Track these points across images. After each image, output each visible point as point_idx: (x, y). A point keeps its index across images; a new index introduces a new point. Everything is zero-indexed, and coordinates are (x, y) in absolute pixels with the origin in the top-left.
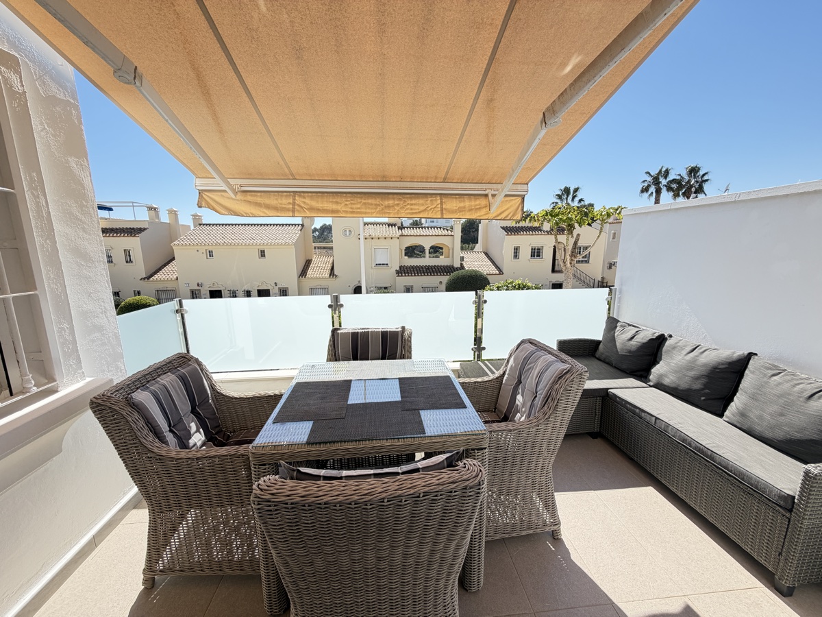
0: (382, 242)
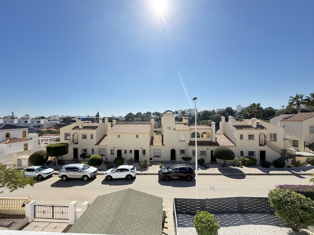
0: (183, 132)
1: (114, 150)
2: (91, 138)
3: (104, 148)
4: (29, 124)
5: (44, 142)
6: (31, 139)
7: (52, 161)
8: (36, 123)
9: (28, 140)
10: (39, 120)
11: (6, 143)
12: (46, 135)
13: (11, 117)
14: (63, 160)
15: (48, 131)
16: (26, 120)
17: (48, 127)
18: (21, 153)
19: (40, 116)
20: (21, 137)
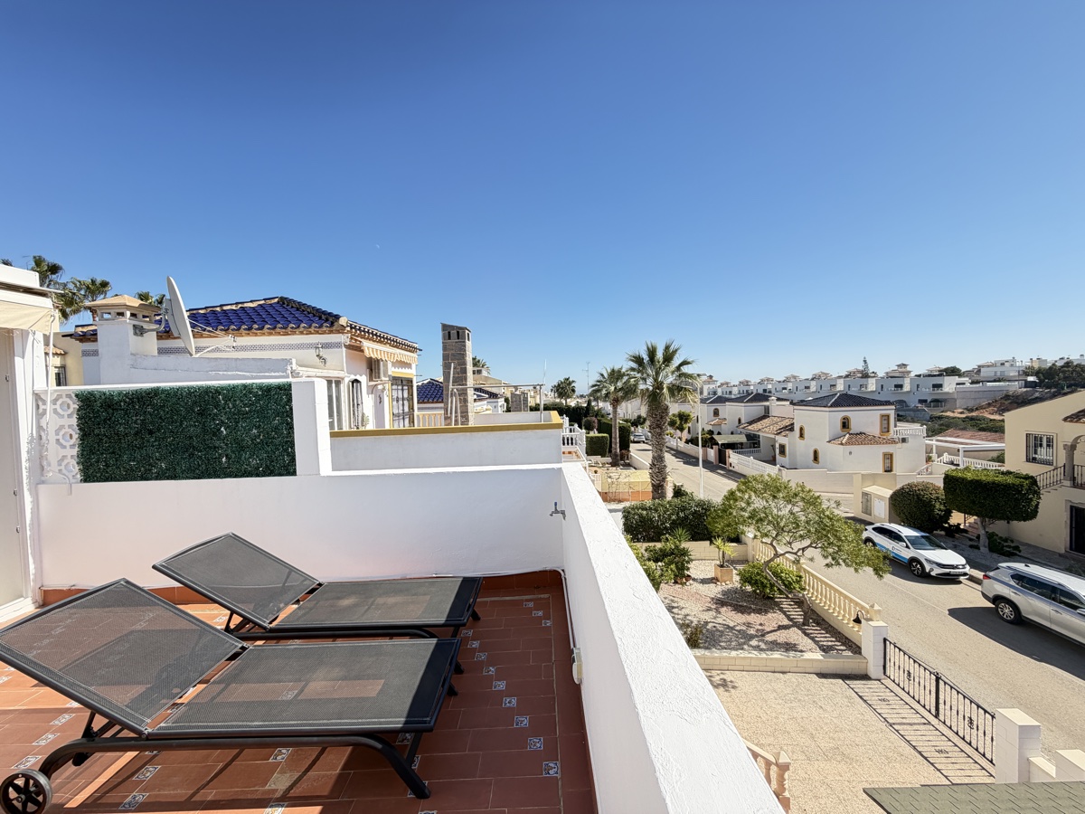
4: (908, 392)
5: (946, 457)
6: (904, 440)
7: (965, 531)
8: (927, 392)
9: (893, 442)
10: (937, 380)
11: (842, 444)
12: (960, 433)
13: (861, 372)
14: (1012, 541)
15: (972, 419)
16: (898, 382)
17: (971, 404)
18: (872, 478)
19: (944, 367)
20: (874, 429)
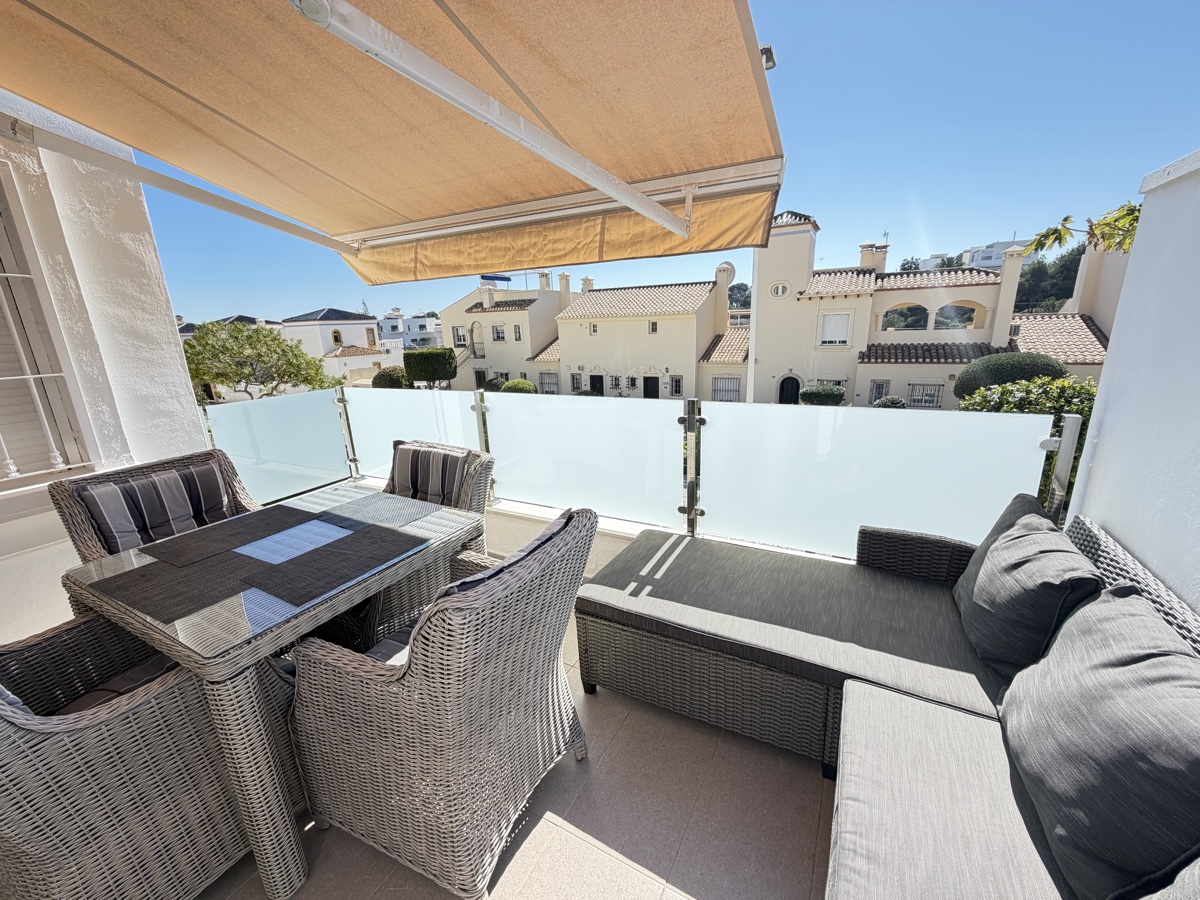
0: (840, 302)
1: (580, 375)
2: (516, 340)
3: (553, 369)
6: (388, 351)
9: (379, 352)
11: (336, 356)
20: (364, 343)
